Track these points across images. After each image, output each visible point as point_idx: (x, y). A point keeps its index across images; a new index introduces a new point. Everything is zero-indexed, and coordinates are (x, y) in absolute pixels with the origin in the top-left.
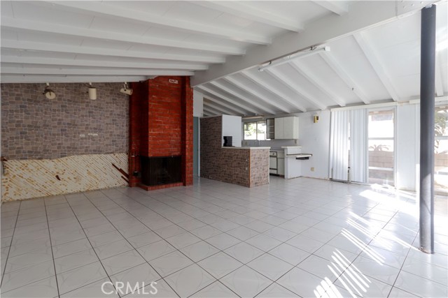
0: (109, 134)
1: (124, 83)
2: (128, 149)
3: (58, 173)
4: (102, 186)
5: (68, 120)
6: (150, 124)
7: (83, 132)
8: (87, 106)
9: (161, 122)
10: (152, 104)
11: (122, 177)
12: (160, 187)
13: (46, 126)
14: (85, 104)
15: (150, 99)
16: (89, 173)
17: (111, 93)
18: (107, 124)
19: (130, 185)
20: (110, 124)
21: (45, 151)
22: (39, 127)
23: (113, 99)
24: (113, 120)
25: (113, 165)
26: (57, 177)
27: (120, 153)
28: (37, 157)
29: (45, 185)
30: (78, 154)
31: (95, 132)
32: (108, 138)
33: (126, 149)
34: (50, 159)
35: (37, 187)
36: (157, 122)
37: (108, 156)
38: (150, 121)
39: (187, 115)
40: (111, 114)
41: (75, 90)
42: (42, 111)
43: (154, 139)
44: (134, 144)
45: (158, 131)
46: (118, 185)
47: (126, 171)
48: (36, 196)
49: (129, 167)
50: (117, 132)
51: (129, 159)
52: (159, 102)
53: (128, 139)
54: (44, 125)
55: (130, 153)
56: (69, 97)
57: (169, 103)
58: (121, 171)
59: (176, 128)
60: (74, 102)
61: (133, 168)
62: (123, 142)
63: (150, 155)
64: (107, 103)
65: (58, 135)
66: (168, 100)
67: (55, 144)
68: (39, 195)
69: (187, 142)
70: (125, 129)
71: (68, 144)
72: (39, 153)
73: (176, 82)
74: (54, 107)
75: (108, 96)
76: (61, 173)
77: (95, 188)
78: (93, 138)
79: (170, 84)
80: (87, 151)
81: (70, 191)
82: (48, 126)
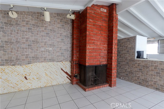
0: (59, 49)
1: (70, 10)
2: (71, 59)
3: (26, 75)
4: (54, 83)
5: (33, 39)
6: (87, 41)
7: (42, 47)
8: (45, 29)
9: (95, 40)
10: (89, 26)
11: (67, 77)
12: (94, 88)
13: (17, 42)
14: (44, 28)
15: (88, 22)
16: (46, 75)
17: (61, 21)
18: (58, 42)
19: (72, 83)
20: (60, 42)
21: (18, 59)
22: (13, 43)
23: (62, 26)
24: (62, 40)
25: (62, 69)
26: (26, 78)
27: (66, 61)
28: (12, 64)
29: (17, 83)
30: (39, 62)
31: (51, 47)
32: (58, 52)
33: (70, 59)
34: (21, 65)
35: (12, 85)
36: (93, 40)
37: (59, 63)
38: (88, 39)
39: (114, 34)
40: (61, 35)
41: (38, 18)
42: (15, 31)
43: (90, 52)
44: (75, 56)
45: (93, 46)
46: (65, 82)
47: (70, 73)
48: (11, 91)
49: (71, 70)
50: (64, 48)
51: (71, 66)
52: (94, 25)
53: (71, 52)
54: (16, 42)
55: (72, 61)
56: (33, 22)
57: (100, 26)
58: (66, 73)
59: (104, 44)
60: (37, 26)
61: (74, 72)
62: (68, 54)
63: (87, 64)
64: (58, 28)
65: (26, 48)
66: (99, 23)
67: (24, 55)
68: (13, 90)
69: (113, 54)
70: (69, 45)
71: (32, 55)
72: (13, 61)
73: (105, 11)
74: (23, 29)
75: (59, 23)
76: (28, 75)
77: (50, 85)
78: (49, 51)
79: (101, 12)
80: (45, 60)
81: (33, 87)
82: (19, 42)
